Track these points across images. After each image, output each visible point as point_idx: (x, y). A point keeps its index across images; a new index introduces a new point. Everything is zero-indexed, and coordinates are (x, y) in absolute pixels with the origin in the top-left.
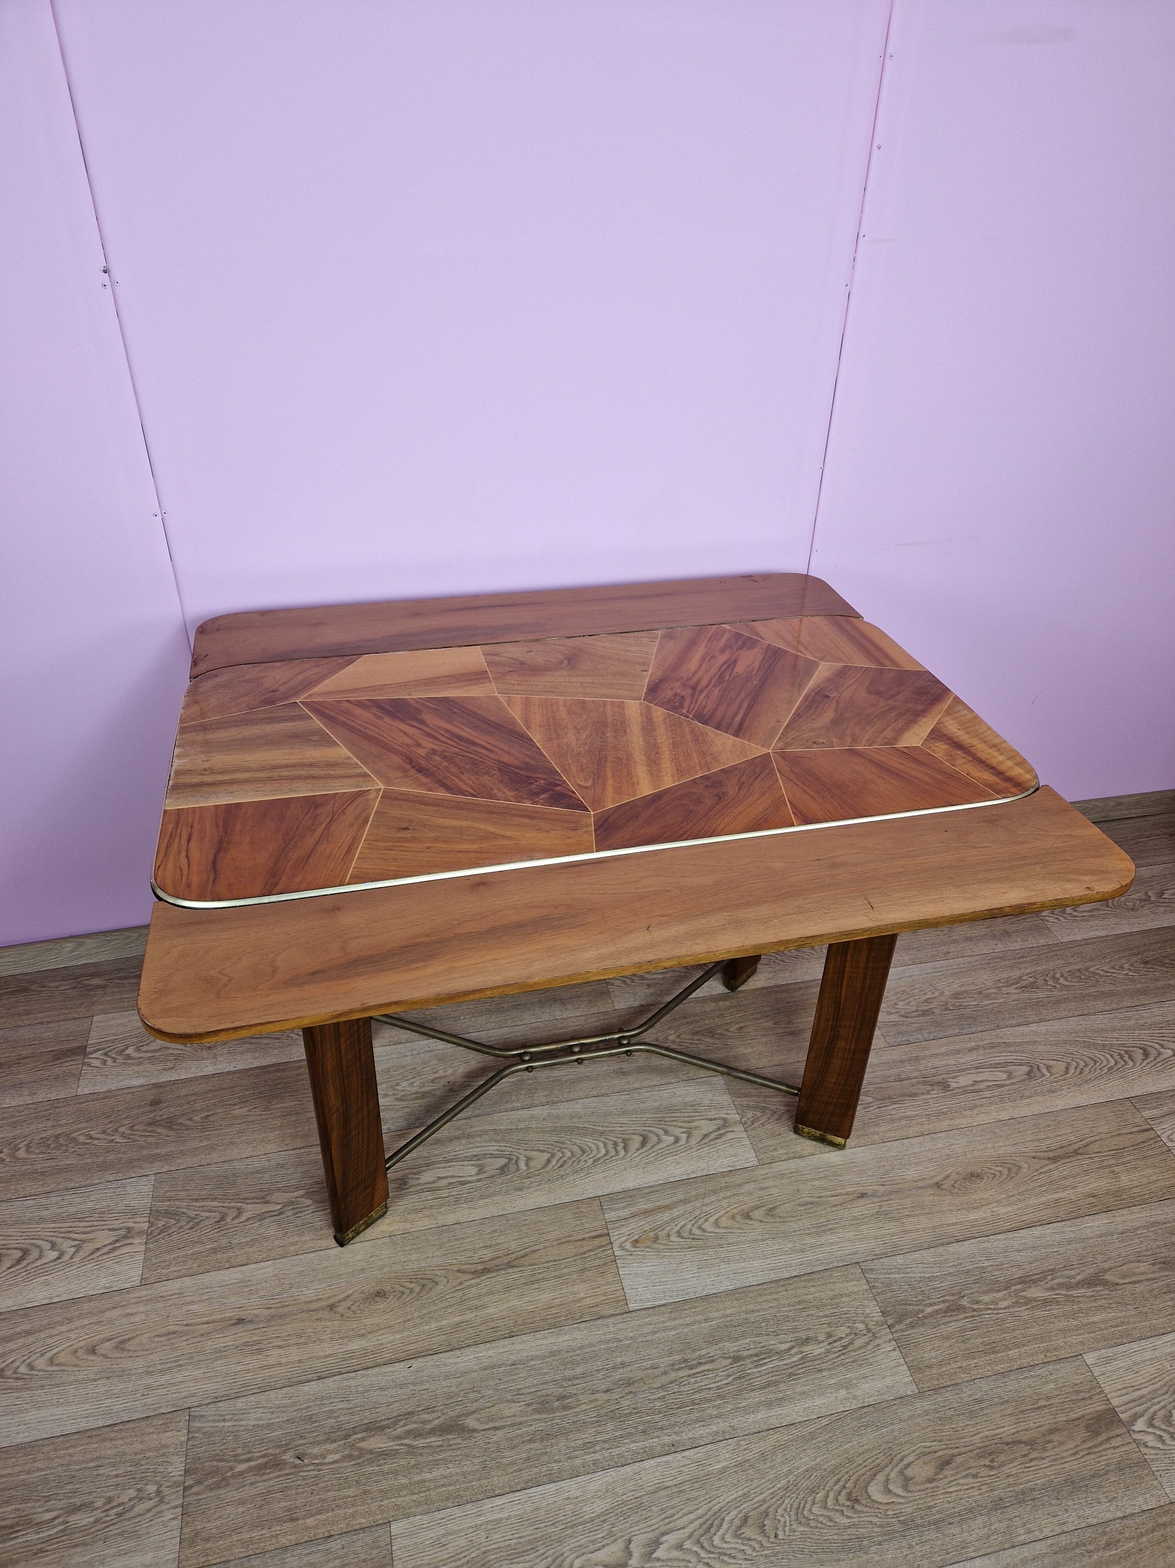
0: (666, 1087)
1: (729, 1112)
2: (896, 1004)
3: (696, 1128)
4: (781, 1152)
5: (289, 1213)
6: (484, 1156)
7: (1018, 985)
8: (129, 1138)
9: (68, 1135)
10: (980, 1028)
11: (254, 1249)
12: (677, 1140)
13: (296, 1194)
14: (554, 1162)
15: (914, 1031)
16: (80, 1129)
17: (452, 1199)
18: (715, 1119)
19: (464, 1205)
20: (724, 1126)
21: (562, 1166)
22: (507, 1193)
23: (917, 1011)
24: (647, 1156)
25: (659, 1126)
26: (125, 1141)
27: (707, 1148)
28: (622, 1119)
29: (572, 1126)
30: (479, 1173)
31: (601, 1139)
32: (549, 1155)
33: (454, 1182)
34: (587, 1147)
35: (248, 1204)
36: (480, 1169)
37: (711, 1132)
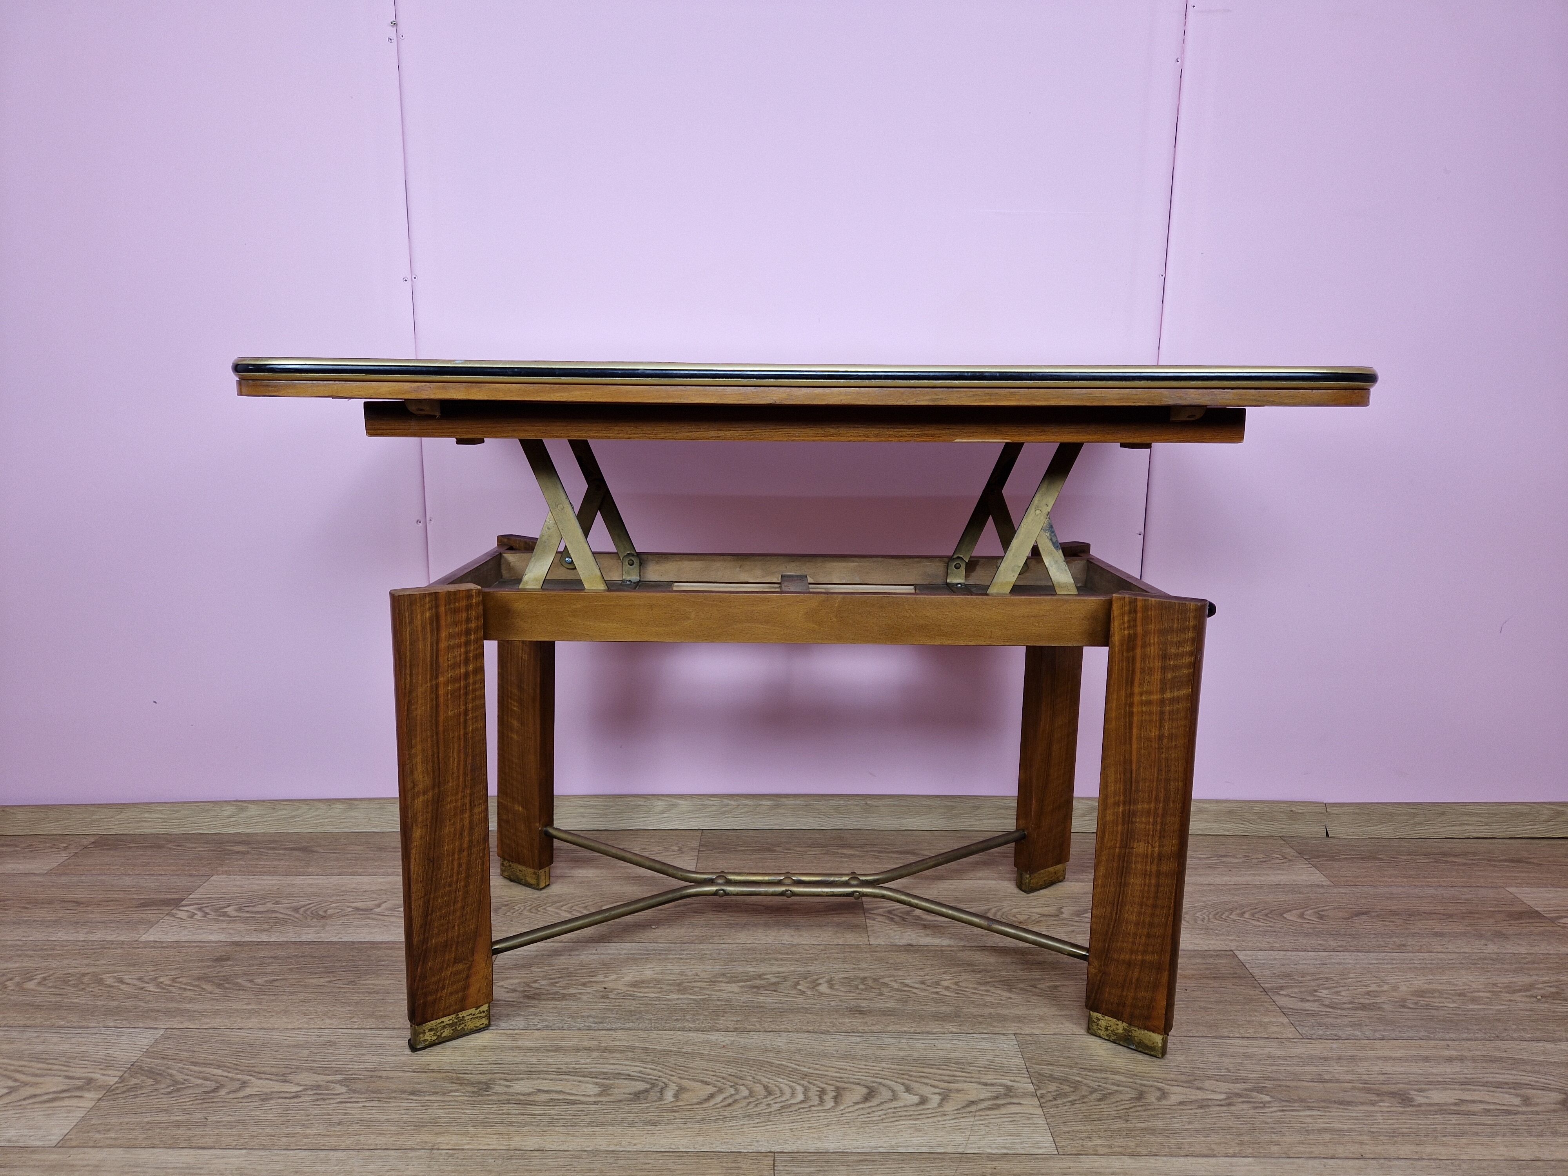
0: (924, 1036)
1: (1017, 1079)
2: (1316, 991)
3: (958, 1091)
4: (1099, 1142)
5: (308, 1099)
6: (617, 1075)
7: (1528, 993)
8: (164, 989)
9: (97, 976)
10: (1465, 1036)
11: (234, 1131)
12: (923, 1101)
13: (330, 1078)
14: (719, 1098)
15: (1346, 1026)
16: (115, 972)
17: (546, 1119)
18: (992, 1085)
19: (561, 1129)
20: (1005, 1095)
21: (729, 1105)
22: (632, 1124)
23: (1351, 1003)
24: (869, 1114)
25: (899, 1080)
26: (158, 990)
27: (972, 1119)
28: (842, 1064)
29: (764, 1061)
30: (600, 1094)
31: (802, 1082)
32: (715, 1089)
33: (558, 1099)
34: (776, 1089)
35: (261, 1079)
36: (605, 1090)
37: (982, 1100)
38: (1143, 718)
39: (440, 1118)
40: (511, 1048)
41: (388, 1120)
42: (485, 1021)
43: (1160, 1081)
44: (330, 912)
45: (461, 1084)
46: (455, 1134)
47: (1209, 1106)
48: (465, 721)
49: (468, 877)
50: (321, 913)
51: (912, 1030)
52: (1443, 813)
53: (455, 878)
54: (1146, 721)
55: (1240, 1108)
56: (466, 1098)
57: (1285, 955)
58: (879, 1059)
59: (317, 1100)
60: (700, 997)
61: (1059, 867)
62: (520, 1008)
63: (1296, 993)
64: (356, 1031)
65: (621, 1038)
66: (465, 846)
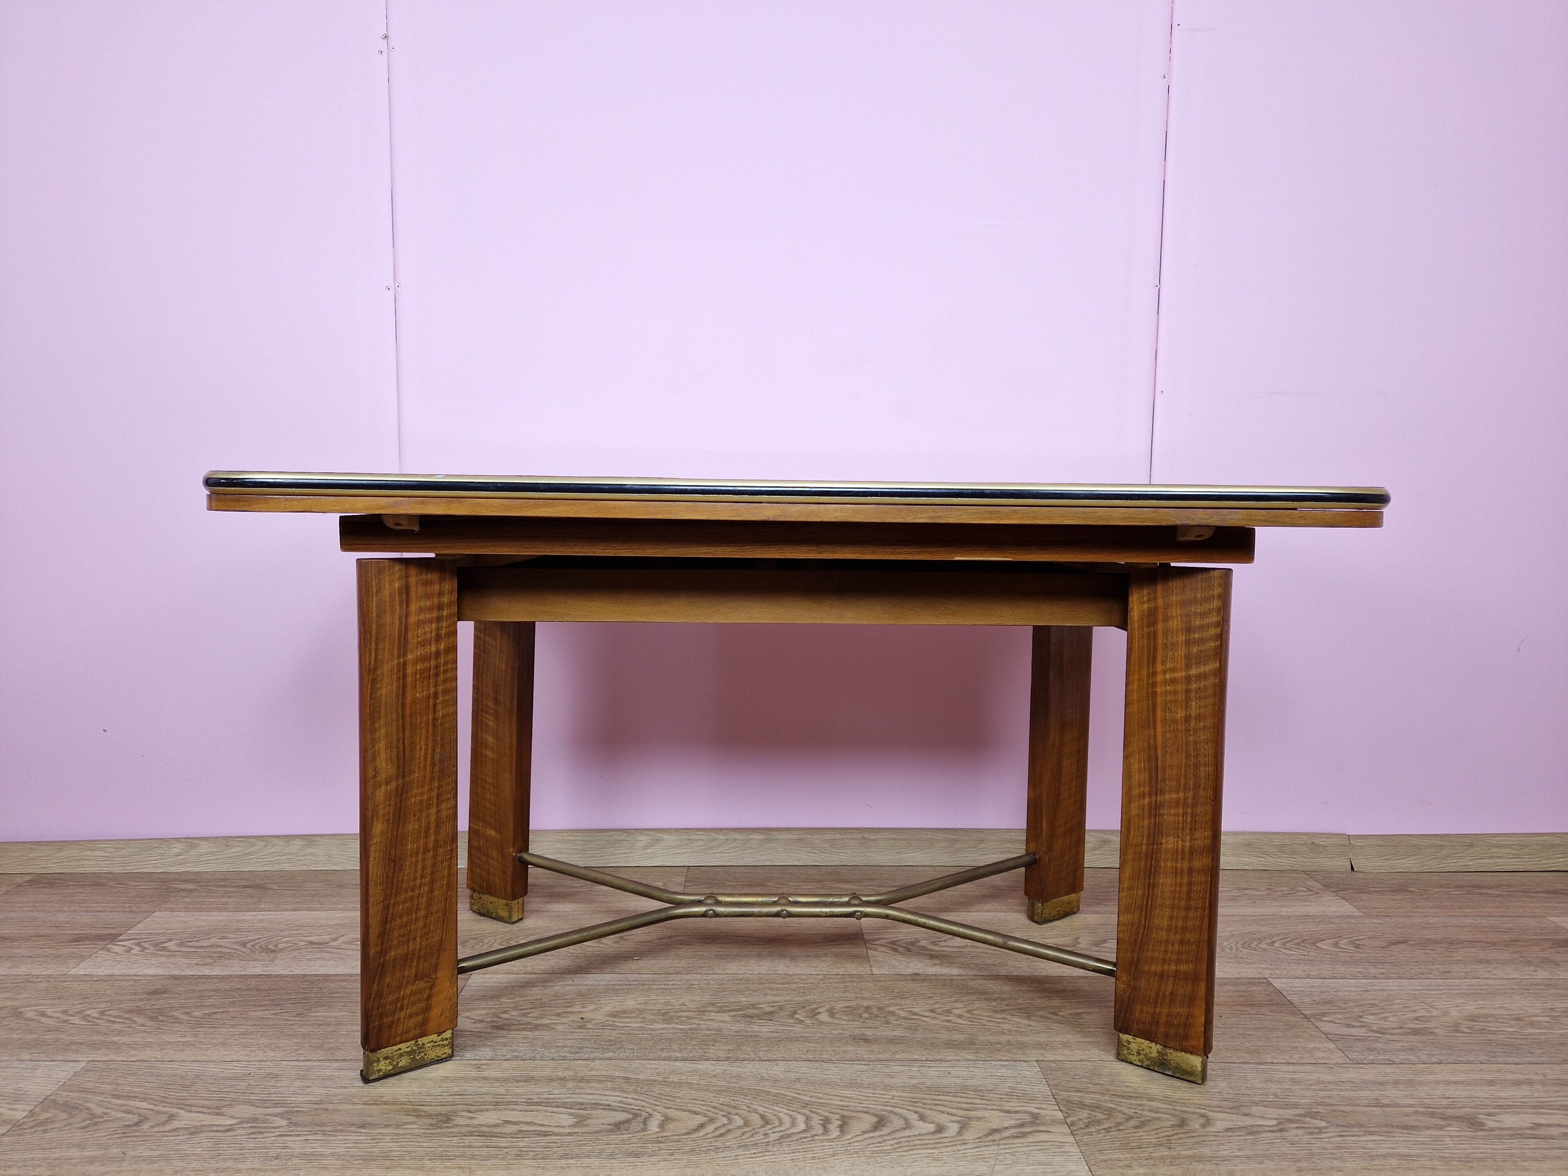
0: (937, 1064)
1: (1043, 1106)
3: (978, 1119)
4: (1141, 1170)
5: (242, 1132)
6: (595, 1106)
8: (90, 1021)
9: (15, 1009)
10: (1530, 1060)
12: (940, 1129)
13: (269, 1111)
14: (710, 1128)
15: (1399, 1050)
17: (515, 1152)
18: (1016, 1112)
19: (531, 1162)
20: (1032, 1122)
21: (722, 1135)
22: (612, 1156)
23: (1401, 1028)
24: (880, 1143)
25: (911, 1108)
26: (83, 1023)
27: (996, 1148)
28: (847, 1092)
29: (760, 1090)
30: (575, 1125)
31: (803, 1111)
32: (706, 1119)
33: (527, 1131)
34: (774, 1118)
35: (191, 1112)
36: (581, 1121)
37: (1006, 1128)
38: (1168, 698)
39: (391, 1151)
40: (476, 1079)
41: (332, 1154)
42: (448, 1051)
43: (1203, 1107)
44: (280, 946)
45: (418, 1116)
46: (409, 1168)
47: (1259, 1132)
48: (435, 705)
49: (432, 881)
50: (270, 947)
51: (924, 1058)
52: (1471, 846)
53: (418, 882)
54: (1171, 701)
55: (1293, 1133)
56: (423, 1131)
57: (1323, 983)
58: (887, 1087)
59: (254, 1133)
60: (688, 1027)
61: (1073, 896)
62: (487, 1038)
63: (1339, 1019)
64: (301, 1064)
65: (600, 1068)
66: (431, 846)
